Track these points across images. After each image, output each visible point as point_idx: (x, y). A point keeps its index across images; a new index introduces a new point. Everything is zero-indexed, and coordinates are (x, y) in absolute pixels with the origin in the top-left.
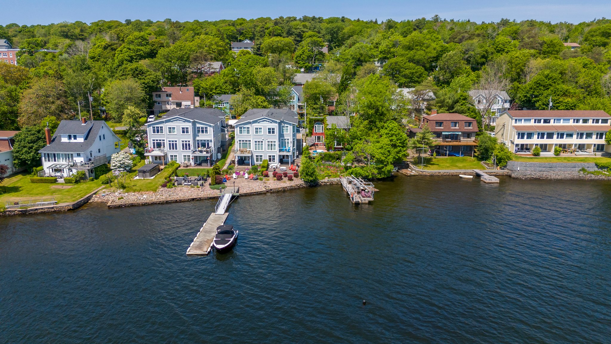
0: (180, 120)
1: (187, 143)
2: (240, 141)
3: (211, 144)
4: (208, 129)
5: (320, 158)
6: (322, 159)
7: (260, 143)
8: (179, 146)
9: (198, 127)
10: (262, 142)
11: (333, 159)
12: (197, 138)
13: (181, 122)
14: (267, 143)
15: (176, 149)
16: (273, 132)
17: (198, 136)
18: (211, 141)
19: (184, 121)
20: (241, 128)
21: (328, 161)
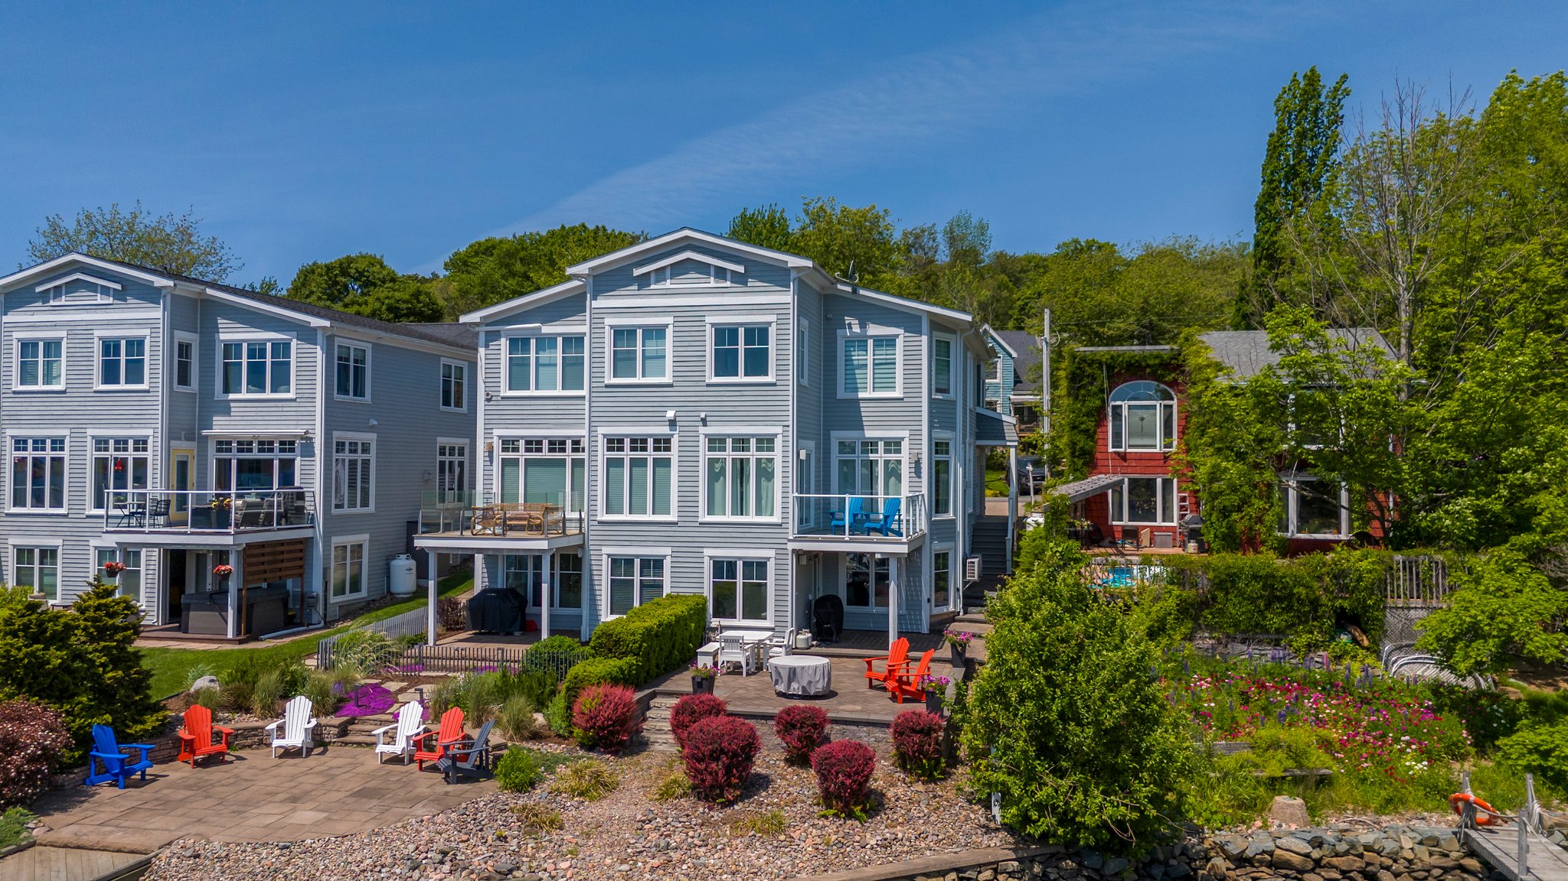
0: (92, 288)
1: (131, 455)
2: (509, 444)
3: (307, 474)
4: (293, 360)
5: (1171, 603)
6: (1192, 612)
7: (650, 455)
8: (79, 478)
9: (227, 346)
10: (661, 443)
11: (1303, 619)
12: (221, 427)
13: (100, 299)
14: (704, 454)
15: (57, 502)
16: (757, 363)
17: (225, 409)
18: (308, 451)
19: (120, 296)
20: (518, 344)
21: (1252, 632)
